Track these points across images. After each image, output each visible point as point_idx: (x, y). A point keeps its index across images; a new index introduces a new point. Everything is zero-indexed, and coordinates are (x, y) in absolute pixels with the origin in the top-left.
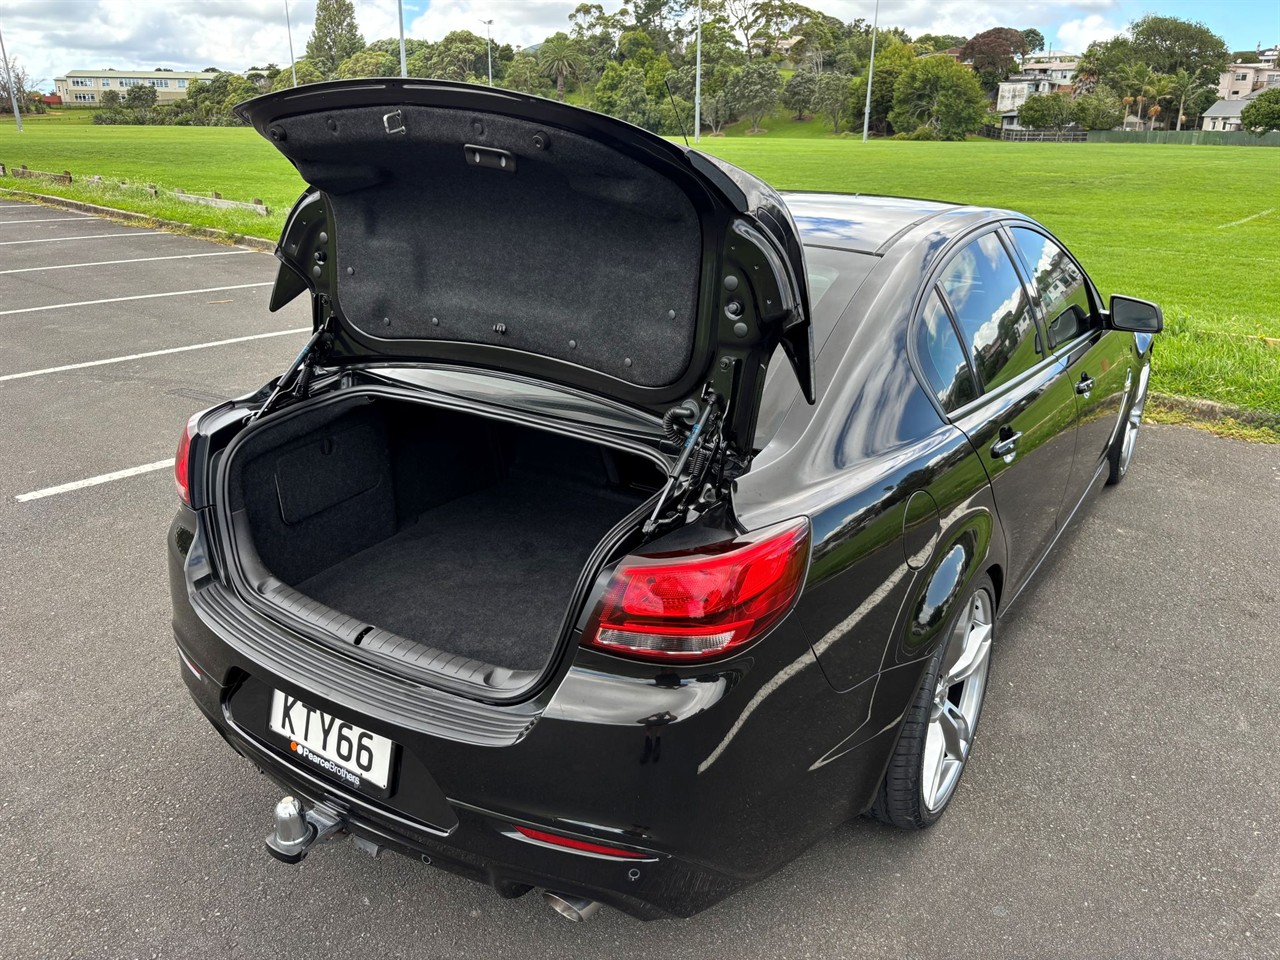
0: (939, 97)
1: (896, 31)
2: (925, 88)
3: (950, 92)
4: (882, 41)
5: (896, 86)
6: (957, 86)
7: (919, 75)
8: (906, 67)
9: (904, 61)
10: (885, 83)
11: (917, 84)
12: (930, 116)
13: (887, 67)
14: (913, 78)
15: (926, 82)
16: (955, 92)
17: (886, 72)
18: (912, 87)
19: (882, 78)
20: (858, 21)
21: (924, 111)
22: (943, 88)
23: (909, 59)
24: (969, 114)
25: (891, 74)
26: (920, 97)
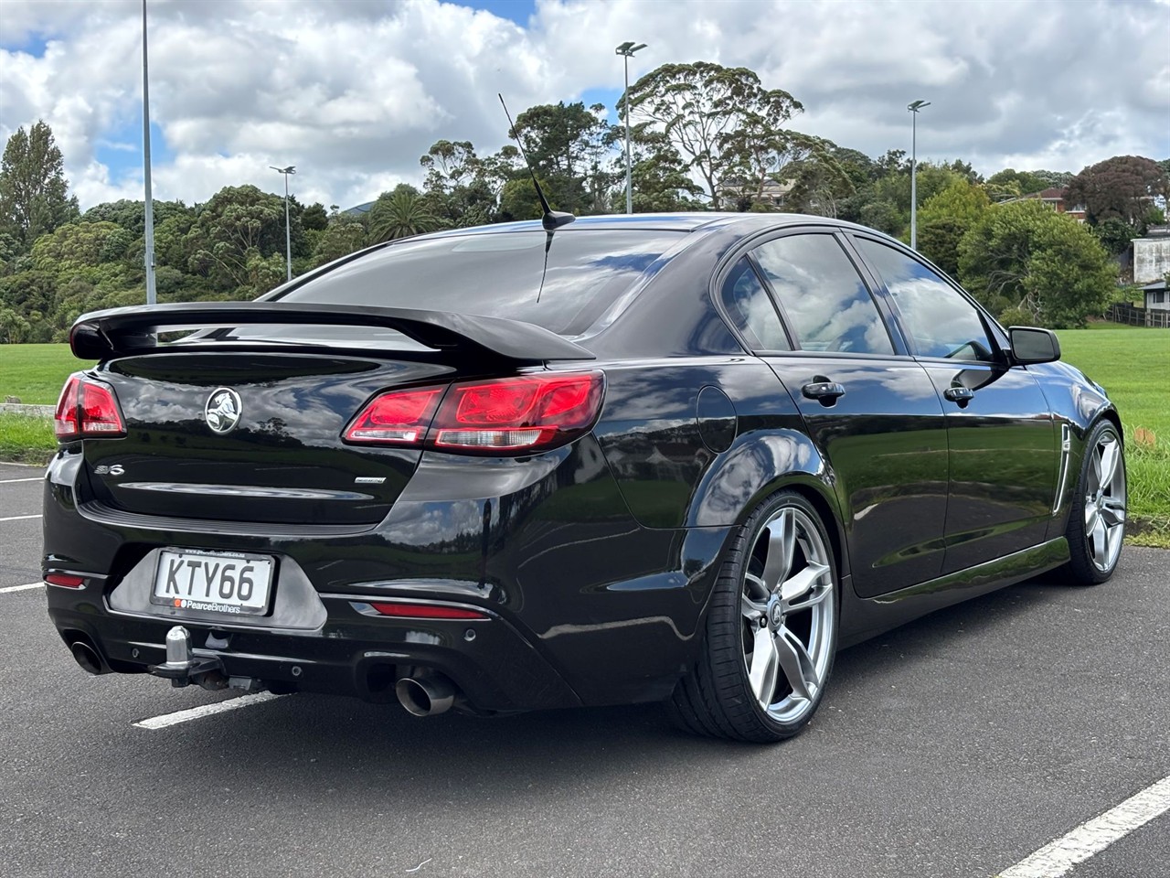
0: (1034, 261)
1: (958, 166)
2: (1009, 249)
3: (1049, 251)
4: (934, 183)
5: (960, 247)
6: (1062, 243)
7: (997, 230)
8: (976, 220)
9: (971, 209)
10: (942, 243)
11: (993, 243)
12: (1023, 292)
13: (944, 219)
14: (988, 234)
15: (1010, 239)
16: (1058, 252)
17: (944, 227)
18: (987, 249)
19: (937, 235)
20: (895, 153)
21: (1013, 285)
22: (1039, 246)
23: (978, 206)
24: (1089, 286)
25: (951, 230)
26: (1004, 264)
